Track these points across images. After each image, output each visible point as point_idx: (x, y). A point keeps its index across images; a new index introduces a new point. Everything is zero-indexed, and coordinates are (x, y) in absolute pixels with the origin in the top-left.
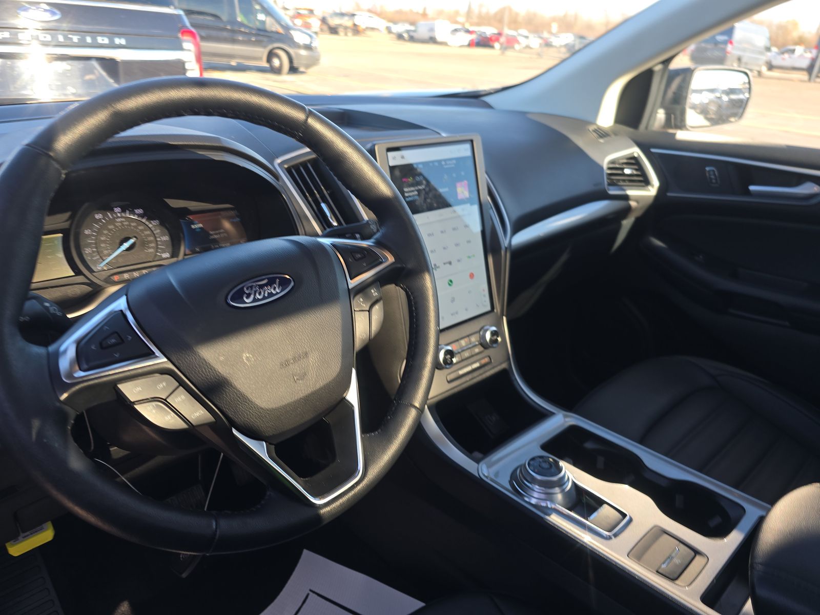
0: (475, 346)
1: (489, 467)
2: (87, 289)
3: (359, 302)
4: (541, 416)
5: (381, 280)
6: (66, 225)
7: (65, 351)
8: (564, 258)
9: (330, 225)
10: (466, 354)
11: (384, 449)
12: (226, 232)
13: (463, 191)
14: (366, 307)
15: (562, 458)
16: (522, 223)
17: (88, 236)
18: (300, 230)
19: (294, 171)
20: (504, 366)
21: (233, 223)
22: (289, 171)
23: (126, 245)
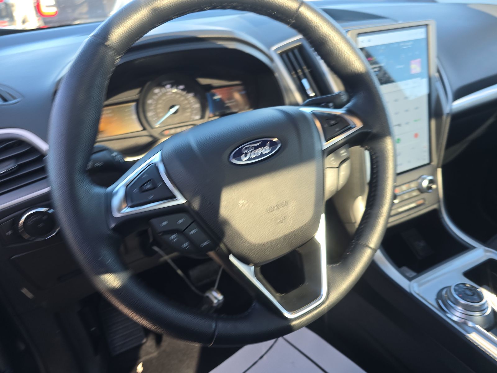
0: (413, 190)
1: (420, 285)
2: (148, 139)
3: (331, 161)
4: (464, 248)
5: (350, 142)
6: (136, 97)
7: (117, 192)
8: (490, 121)
9: (307, 96)
10: (406, 196)
11: (344, 279)
12: (236, 101)
13: (416, 67)
14: (336, 164)
15: (481, 285)
16: (460, 93)
17: (151, 104)
18: (287, 101)
19: (285, 55)
20: (435, 206)
21: (242, 95)
22: (281, 55)
23: (173, 110)
